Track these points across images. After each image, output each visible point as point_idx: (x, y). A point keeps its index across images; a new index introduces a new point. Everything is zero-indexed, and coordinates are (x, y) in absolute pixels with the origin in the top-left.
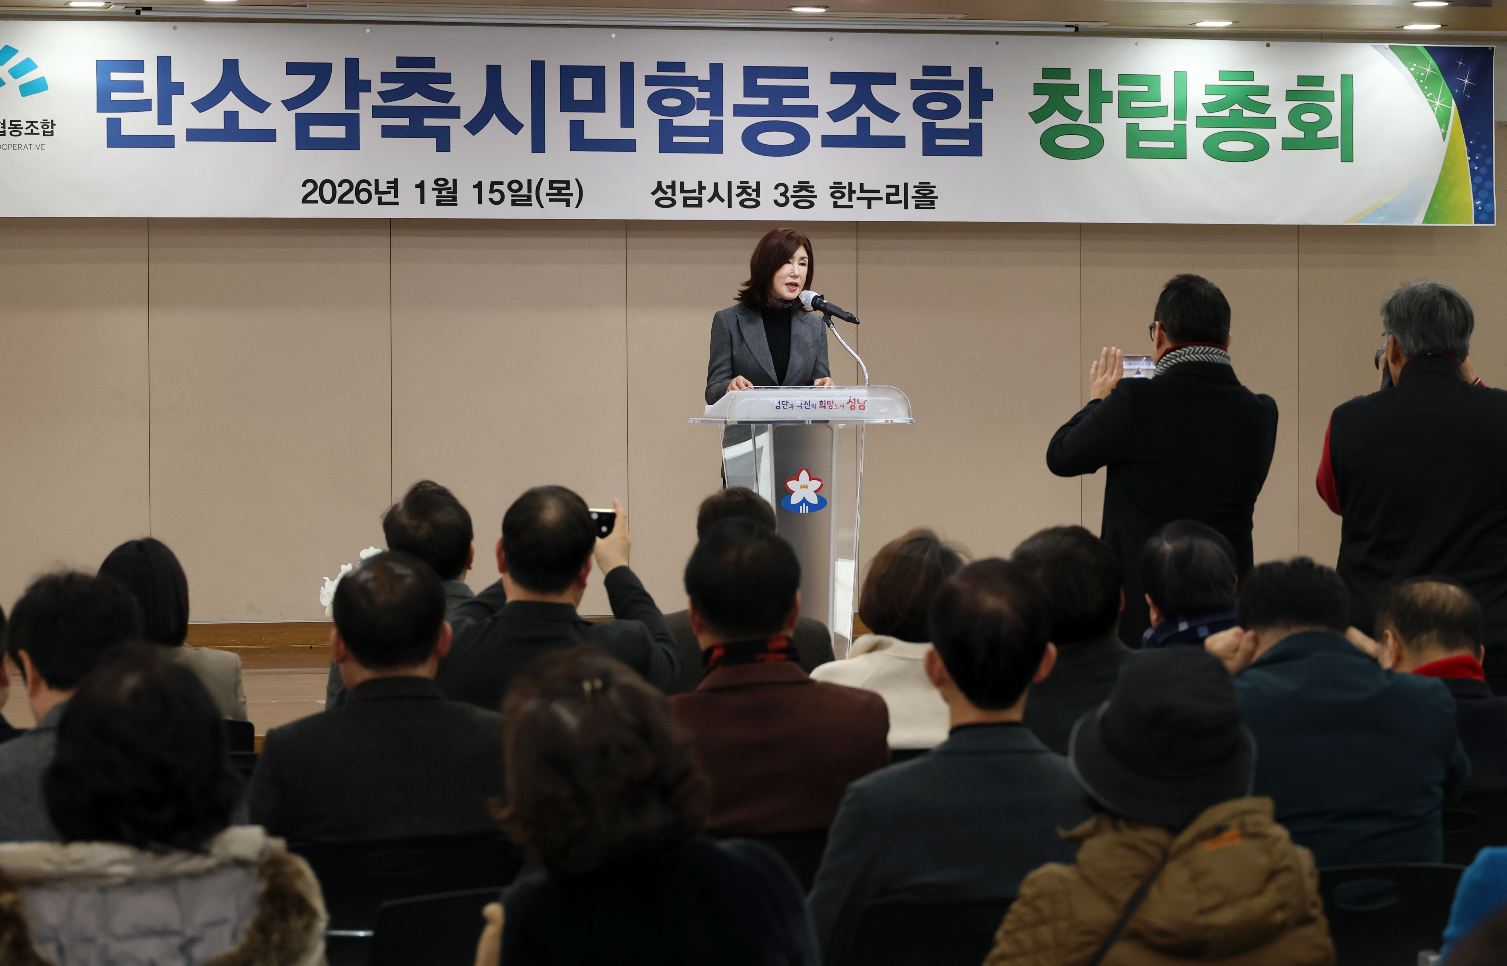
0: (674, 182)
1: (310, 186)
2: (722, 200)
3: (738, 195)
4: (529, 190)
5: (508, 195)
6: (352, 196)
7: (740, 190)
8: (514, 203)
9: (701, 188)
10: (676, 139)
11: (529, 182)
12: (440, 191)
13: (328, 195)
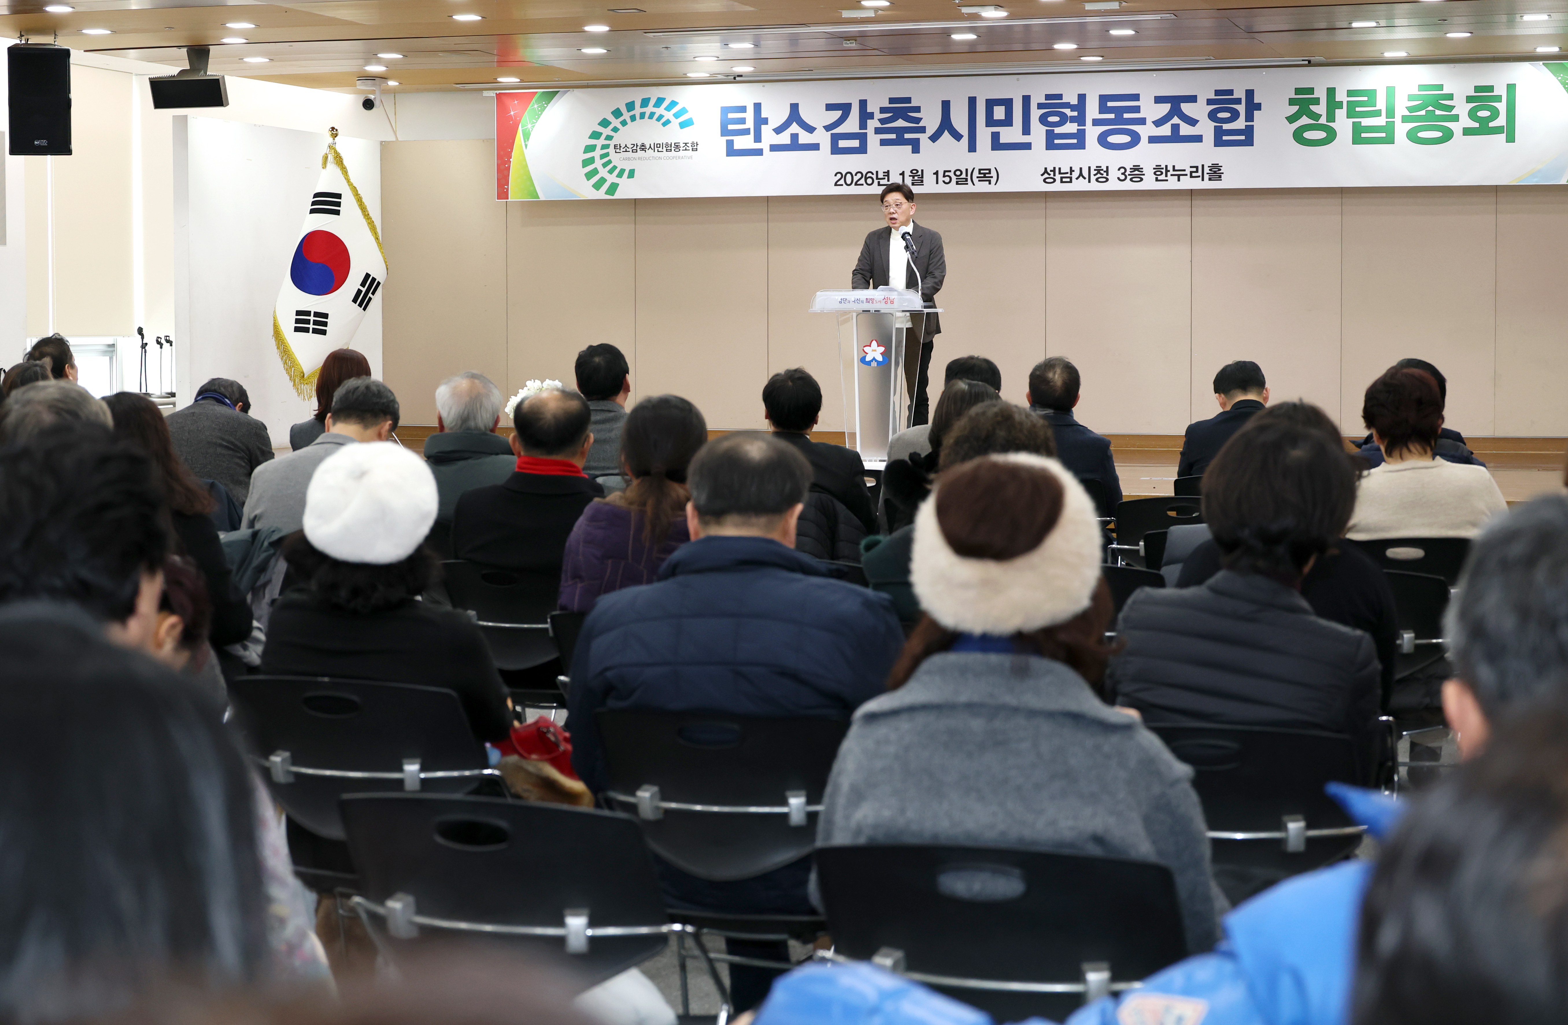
0: (1054, 168)
1: (839, 176)
2: (1085, 178)
3: (1095, 175)
4: (967, 175)
5: (954, 178)
6: (862, 181)
7: (1096, 172)
8: (957, 183)
9: (1072, 171)
10: (1056, 141)
11: (967, 170)
12: (913, 177)
13: (849, 181)
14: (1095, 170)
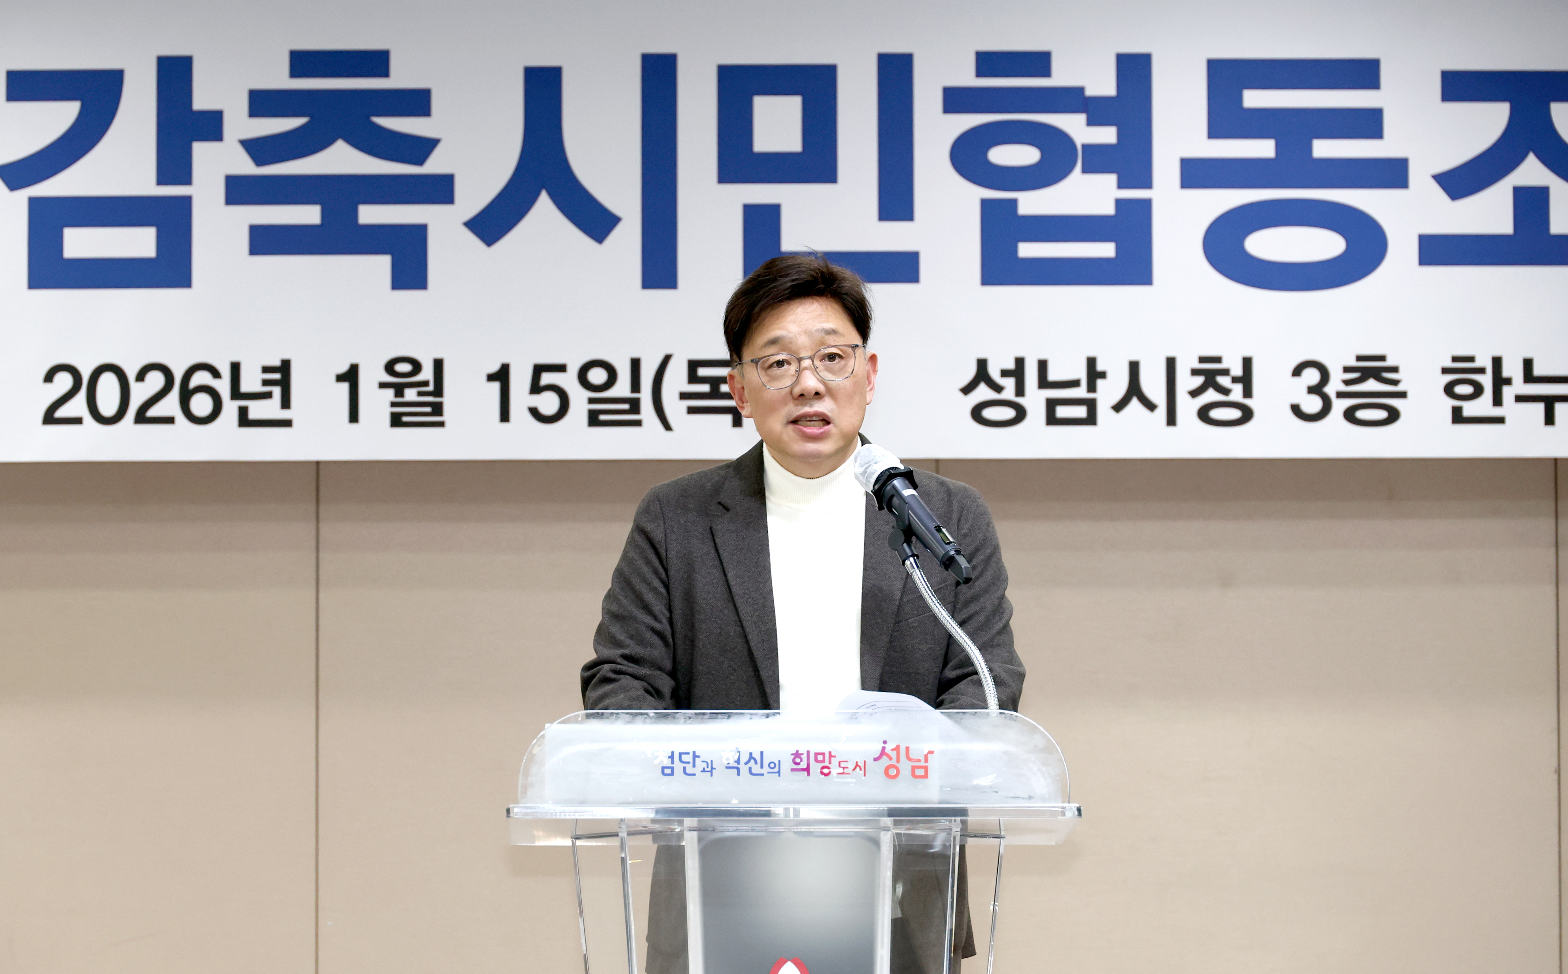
0: (1020, 362)
1: (64, 381)
2: (1151, 406)
3: (1195, 393)
4: (636, 386)
5: (579, 398)
6: (170, 405)
7: (1199, 380)
8: (594, 419)
9: (1094, 374)
10: (1027, 250)
11: (635, 364)
12: (399, 390)
13: (108, 403)
14: (1195, 372)
